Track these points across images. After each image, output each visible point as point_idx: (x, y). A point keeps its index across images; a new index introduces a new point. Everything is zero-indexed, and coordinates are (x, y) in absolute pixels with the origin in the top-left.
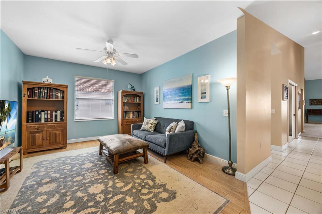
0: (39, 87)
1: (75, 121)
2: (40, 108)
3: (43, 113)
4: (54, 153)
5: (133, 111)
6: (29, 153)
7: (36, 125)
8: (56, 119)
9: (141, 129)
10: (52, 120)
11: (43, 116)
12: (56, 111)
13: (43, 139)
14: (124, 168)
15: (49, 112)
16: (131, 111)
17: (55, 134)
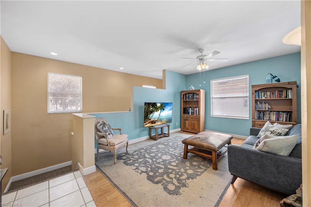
0: (188, 93)
1: (211, 116)
2: (189, 106)
3: (190, 109)
4: (188, 134)
5: (279, 112)
6: (184, 131)
7: (186, 115)
8: (196, 113)
9: (257, 137)
10: (194, 114)
11: (190, 110)
12: (196, 108)
13: (189, 125)
14: (195, 160)
15: (193, 108)
16: (274, 111)
17: (194, 123)
